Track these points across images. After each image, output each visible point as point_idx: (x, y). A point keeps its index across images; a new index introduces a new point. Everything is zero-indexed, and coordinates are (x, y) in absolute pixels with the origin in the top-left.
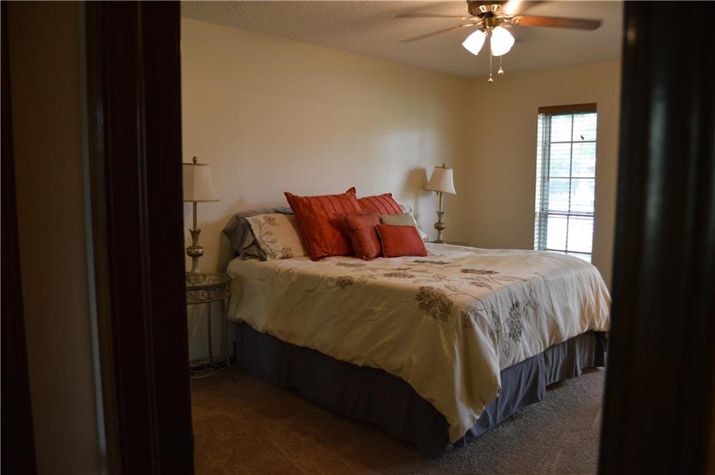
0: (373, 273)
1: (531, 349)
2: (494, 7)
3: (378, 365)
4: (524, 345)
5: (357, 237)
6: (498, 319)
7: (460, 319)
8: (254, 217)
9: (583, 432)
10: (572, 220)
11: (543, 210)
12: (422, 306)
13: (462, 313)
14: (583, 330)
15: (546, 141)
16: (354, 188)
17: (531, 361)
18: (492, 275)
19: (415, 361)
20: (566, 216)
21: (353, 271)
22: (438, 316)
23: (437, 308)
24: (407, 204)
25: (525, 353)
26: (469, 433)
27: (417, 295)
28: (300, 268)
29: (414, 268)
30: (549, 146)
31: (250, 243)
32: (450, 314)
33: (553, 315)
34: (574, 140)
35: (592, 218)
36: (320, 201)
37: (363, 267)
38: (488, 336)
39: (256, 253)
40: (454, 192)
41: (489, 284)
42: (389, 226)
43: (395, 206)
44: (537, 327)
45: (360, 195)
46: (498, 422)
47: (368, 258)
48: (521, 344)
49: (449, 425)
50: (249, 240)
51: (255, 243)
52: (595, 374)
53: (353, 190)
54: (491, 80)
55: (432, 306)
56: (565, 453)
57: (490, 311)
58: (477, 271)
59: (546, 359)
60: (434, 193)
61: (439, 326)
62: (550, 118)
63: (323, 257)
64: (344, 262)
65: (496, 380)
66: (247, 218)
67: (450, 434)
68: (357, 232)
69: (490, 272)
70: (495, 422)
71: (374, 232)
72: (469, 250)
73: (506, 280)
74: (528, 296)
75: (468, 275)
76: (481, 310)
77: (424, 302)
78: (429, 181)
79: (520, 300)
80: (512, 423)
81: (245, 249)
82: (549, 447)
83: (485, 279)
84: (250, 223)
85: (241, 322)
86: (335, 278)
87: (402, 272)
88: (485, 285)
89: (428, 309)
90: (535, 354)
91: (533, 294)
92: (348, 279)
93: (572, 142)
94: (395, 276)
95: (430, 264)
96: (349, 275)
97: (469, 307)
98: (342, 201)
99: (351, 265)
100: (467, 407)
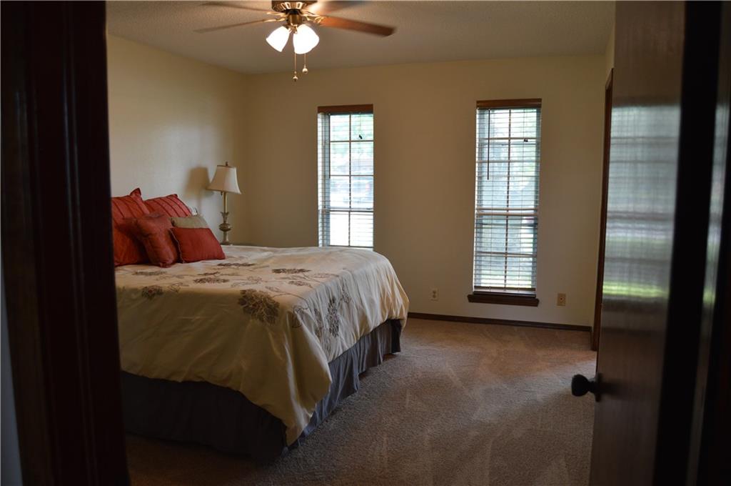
0: (181, 280)
1: (347, 342)
2: (299, 5)
4: (341, 338)
5: (151, 242)
6: (320, 316)
7: (287, 319)
9: (400, 414)
10: (354, 216)
11: (325, 207)
12: (247, 310)
13: (289, 313)
14: (384, 319)
15: (325, 140)
16: (138, 190)
17: (346, 354)
18: (306, 274)
19: (245, 368)
20: (348, 213)
21: (157, 280)
22: (265, 319)
23: (263, 310)
24: (191, 205)
25: (343, 347)
26: (303, 434)
27: (239, 299)
29: (222, 272)
30: (329, 144)
32: (277, 315)
33: (361, 306)
34: (352, 139)
35: (372, 214)
37: (164, 275)
38: (314, 334)
40: (239, 192)
41: (307, 282)
42: (180, 228)
43: (183, 207)
44: (350, 320)
45: (145, 196)
46: (324, 416)
47: (165, 265)
48: (339, 339)
49: (285, 428)
52: (394, 359)
53: (137, 191)
54: (295, 77)
55: (258, 310)
56: (390, 436)
57: (313, 309)
58: (288, 271)
60: (217, 193)
61: (268, 329)
62: (329, 118)
64: (141, 271)
65: (328, 376)
67: (287, 436)
68: (150, 237)
69: (302, 271)
70: (321, 419)
71: (169, 237)
72: (265, 251)
73: (321, 277)
74: (342, 291)
75: (282, 275)
76: (306, 309)
77: (247, 306)
78: (211, 180)
79: (335, 295)
80: (334, 416)
82: (374, 434)
83: (301, 277)
86: (140, 289)
87: (212, 276)
88: (304, 284)
89: (254, 312)
90: (350, 347)
91: (346, 289)
92: (155, 290)
93: (350, 141)
94: (208, 282)
95: (236, 267)
96: (154, 284)
97: (295, 307)
98: (128, 203)
99: (151, 274)
100: (302, 407)
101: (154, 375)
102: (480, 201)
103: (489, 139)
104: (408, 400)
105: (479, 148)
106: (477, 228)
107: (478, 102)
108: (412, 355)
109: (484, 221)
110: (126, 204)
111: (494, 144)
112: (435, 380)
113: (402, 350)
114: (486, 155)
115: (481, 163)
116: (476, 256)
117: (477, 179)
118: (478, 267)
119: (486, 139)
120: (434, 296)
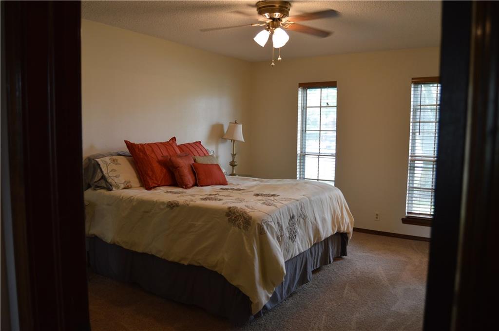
0: (192, 198)
1: (302, 247)
2: (275, 15)
3: (199, 263)
4: (298, 243)
5: (179, 172)
6: (282, 227)
7: (257, 228)
8: (102, 159)
9: (338, 301)
10: (322, 159)
11: (302, 152)
12: (230, 220)
13: (259, 224)
14: (334, 232)
15: (303, 106)
16: (175, 138)
17: (302, 255)
18: (276, 198)
19: (226, 259)
20: (318, 156)
21: (178, 197)
22: (241, 227)
23: (240, 221)
24: (211, 149)
25: (299, 250)
26: (265, 307)
27: (227, 213)
28: (139, 195)
29: (221, 194)
30: (306, 109)
31: (100, 178)
32: (250, 225)
33: (316, 223)
34: (322, 106)
35: (335, 157)
36: (150, 146)
37: (184, 194)
38: (276, 239)
39: (104, 185)
40: (243, 140)
41: (275, 203)
42: (199, 163)
43: (204, 150)
44: (306, 231)
45: (179, 142)
46: (284, 297)
47: (187, 187)
48: (296, 244)
49: (252, 302)
50: (99, 175)
51: (103, 178)
52: (341, 261)
53: (174, 139)
54: (273, 64)
55: (237, 220)
56: (328, 316)
57: (276, 222)
58: (264, 195)
59: (311, 253)
60: (229, 141)
61: (243, 234)
62: (307, 91)
63: (154, 187)
64: (170, 190)
65: (282, 269)
66: (97, 160)
67: (253, 309)
68: (178, 168)
69: (274, 195)
70: (282, 299)
71: (191, 169)
72: (255, 180)
73: (285, 201)
74: (300, 211)
75: (259, 198)
76: (271, 222)
77: (231, 218)
78: (225, 133)
79: (295, 214)
80: (291, 298)
81: (96, 182)
82: (317, 313)
83: (271, 200)
84: (100, 163)
85: (93, 236)
86: (166, 202)
87: (213, 196)
88: (272, 205)
89: (235, 222)
90: (305, 250)
91: (303, 210)
92: (175, 203)
93: (321, 107)
94: (209, 200)
95: (231, 191)
96: (175, 200)
97: (263, 220)
98: (167, 146)
99: (175, 193)
100: (264, 289)
101: (171, 259)
102: (413, 150)
103: (420, 105)
104: (346, 291)
105: (413, 112)
106: (410, 170)
107: (413, 79)
108: (356, 259)
109: (416, 165)
110: (165, 147)
111: (424, 109)
112: (368, 278)
113: (348, 255)
114: (418, 117)
115: (415, 122)
116: (409, 190)
117: (411, 134)
118: (410, 198)
119: (418, 105)
120: (377, 218)
